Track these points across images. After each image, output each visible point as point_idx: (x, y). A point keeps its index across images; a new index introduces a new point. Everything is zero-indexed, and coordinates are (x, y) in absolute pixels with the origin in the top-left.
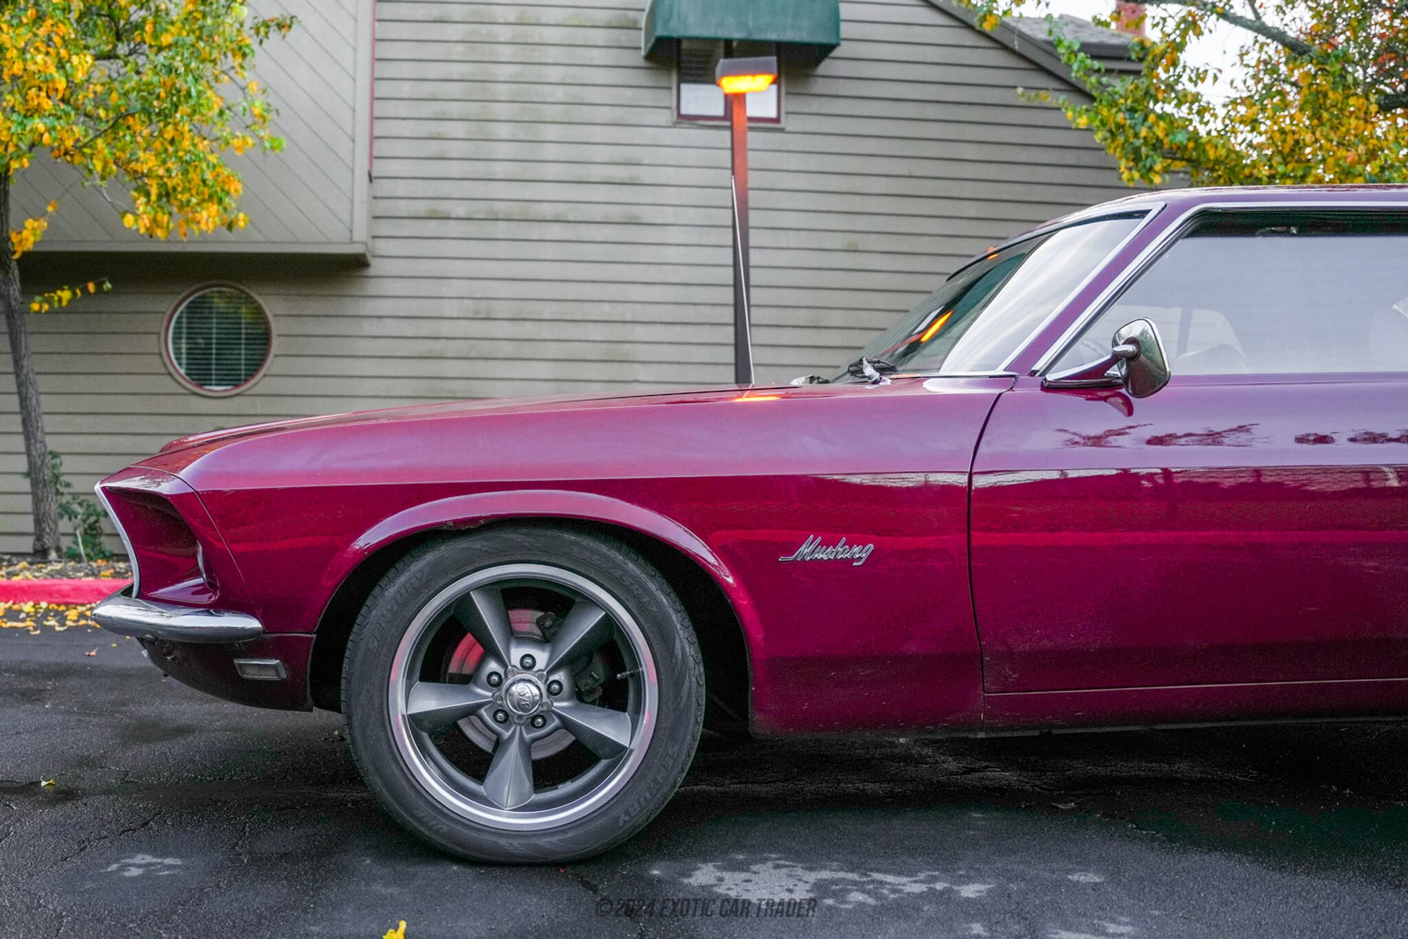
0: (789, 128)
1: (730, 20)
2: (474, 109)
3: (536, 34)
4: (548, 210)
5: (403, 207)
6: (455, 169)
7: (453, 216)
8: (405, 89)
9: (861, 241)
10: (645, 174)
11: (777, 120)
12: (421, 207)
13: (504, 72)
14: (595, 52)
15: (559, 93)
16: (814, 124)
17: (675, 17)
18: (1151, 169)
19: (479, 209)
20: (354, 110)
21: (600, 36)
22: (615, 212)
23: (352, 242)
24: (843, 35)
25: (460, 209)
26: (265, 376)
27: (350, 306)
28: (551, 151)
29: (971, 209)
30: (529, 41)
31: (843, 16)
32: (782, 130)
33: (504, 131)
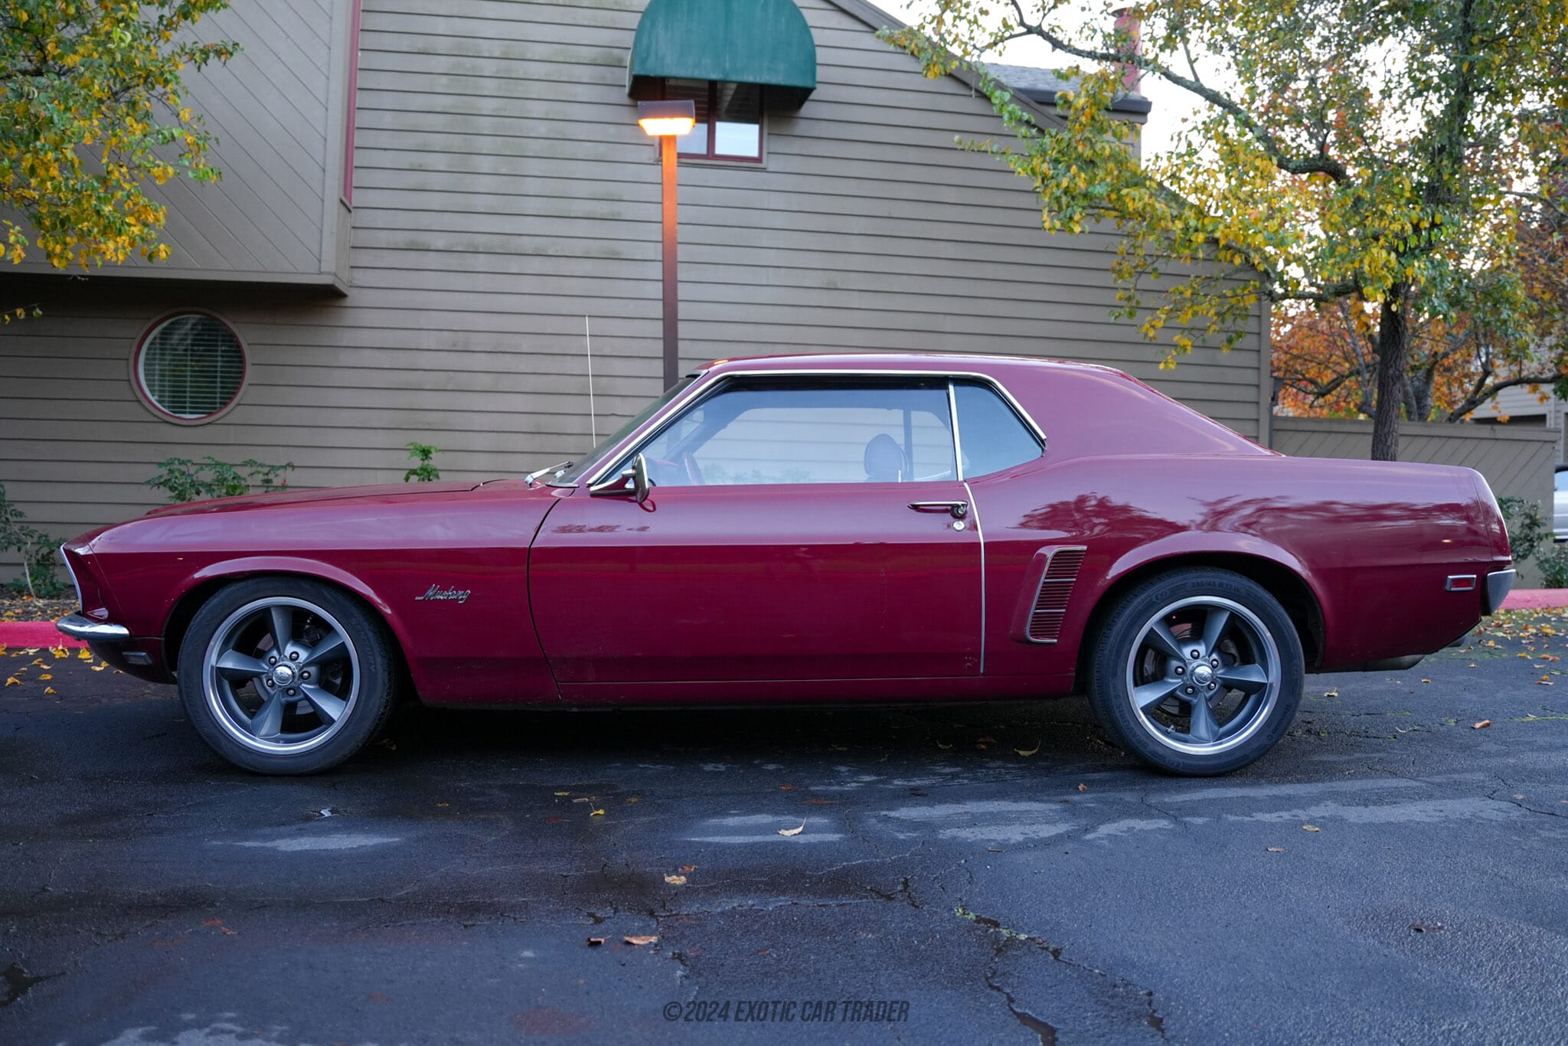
0: (770, 169)
1: (707, 61)
2: (456, 142)
3: (520, 69)
4: (528, 244)
5: (383, 239)
6: (436, 201)
7: (433, 248)
8: (388, 120)
9: (839, 280)
10: (627, 211)
11: (759, 160)
12: (401, 239)
13: (487, 105)
14: (579, 89)
15: (542, 128)
16: (796, 164)
17: (653, 56)
18: (1071, 218)
19: (459, 241)
20: (325, 140)
21: (585, 73)
22: (595, 248)
23: (321, 273)
24: (818, 79)
25: (439, 241)
26: (238, 404)
27: (325, 337)
28: (532, 186)
29: (949, 250)
30: (514, 76)
31: (818, 61)
32: (764, 170)
33: (485, 164)
